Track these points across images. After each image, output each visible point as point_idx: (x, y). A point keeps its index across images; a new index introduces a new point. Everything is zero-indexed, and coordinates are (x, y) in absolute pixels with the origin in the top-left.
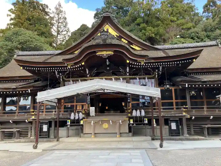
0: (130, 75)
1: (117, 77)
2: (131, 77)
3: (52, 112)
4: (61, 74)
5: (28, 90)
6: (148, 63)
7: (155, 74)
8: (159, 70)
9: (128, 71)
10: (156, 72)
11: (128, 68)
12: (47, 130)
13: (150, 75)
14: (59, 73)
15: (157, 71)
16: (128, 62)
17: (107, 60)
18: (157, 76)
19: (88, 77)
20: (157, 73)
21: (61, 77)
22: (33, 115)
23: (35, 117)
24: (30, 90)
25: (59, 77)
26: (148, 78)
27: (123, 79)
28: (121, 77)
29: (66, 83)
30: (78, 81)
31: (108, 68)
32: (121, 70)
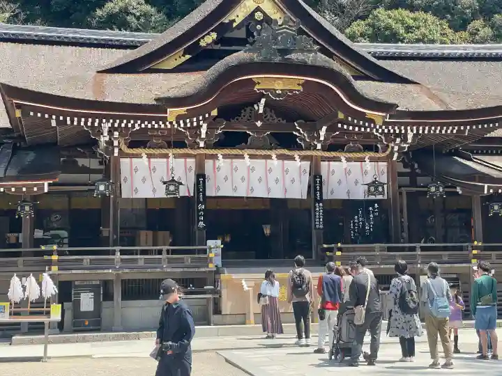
0: (323, 149)
1: (286, 152)
2: (327, 154)
3: (113, 253)
4: (116, 134)
5: (40, 187)
7: (393, 148)
8: (405, 140)
9: (322, 138)
10: (397, 145)
11: (324, 128)
12: (92, 309)
13: (377, 150)
14: (111, 130)
15: (398, 140)
17: (263, 101)
18: (396, 155)
19: (199, 148)
20: (396, 148)
21: (116, 143)
22: (53, 263)
23: (59, 269)
24: (50, 185)
25: (110, 143)
26: (372, 160)
27: (303, 158)
28: (296, 154)
29: (125, 162)
30: (166, 156)
31: (259, 124)
32: (300, 132)
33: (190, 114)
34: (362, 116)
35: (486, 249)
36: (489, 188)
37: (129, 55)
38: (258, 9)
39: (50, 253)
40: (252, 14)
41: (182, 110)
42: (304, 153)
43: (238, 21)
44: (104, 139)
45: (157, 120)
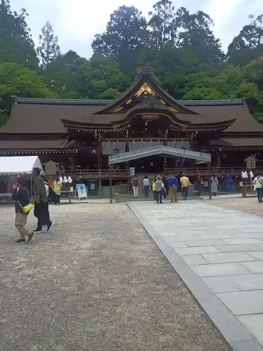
0: (168, 137)
1: (154, 138)
2: (169, 139)
3: (98, 171)
4: (99, 134)
5: (75, 151)
6: (189, 128)
7: (191, 136)
8: (195, 134)
9: (167, 133)
11: (167, 130)
13: (185, 137)
14: (98, 133)
15: (193, 134)
16: (171, 126)
17: (147, 122)
18: (192, 139)
19: (126, 138)
21: (100, 137)
22: (80, 175)
23: (82, 177)
24: (78, 151)
25: (98, 137)
26: (184, 140)
27: (161, 140)
28: (158, 139)
29: (103, 143)
30: (116, 141)
31: (146, 129)
32: (159, 132)
33: (121, 127)
34: (178, 126)
35: (221, 169)
36: (222, 149)
37: (104, 108)
38: (145, 91)
39: (79, 172)
40: (143, 93)
41: (119, 126)
42: (161, 139)
43: (139, 95)
44: (96, 135)
45: (111, 129)
